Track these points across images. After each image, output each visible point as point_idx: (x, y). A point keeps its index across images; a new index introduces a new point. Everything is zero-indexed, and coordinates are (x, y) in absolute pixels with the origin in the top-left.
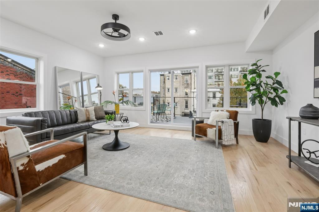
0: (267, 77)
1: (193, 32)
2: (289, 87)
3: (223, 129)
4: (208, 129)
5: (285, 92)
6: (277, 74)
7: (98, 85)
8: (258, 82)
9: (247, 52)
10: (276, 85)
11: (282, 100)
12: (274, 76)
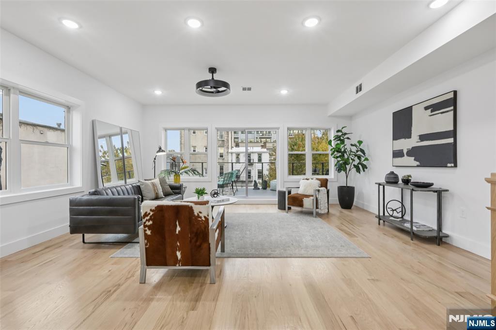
0: (352, 145)
1: (284, 92)
2: (369, 156)
3: (319, 198)
4: (305, 198)
5: (367, 159)
6: (360, 142)
7: (160, 148)
8: (343, 150)
9: (329, 116)
10: (359, 153)
11: (364, 167)
12: (358, 145)
